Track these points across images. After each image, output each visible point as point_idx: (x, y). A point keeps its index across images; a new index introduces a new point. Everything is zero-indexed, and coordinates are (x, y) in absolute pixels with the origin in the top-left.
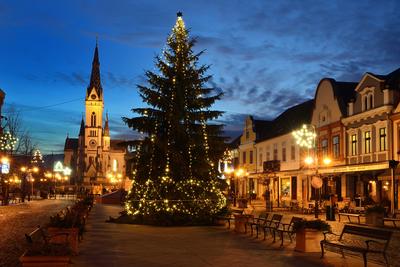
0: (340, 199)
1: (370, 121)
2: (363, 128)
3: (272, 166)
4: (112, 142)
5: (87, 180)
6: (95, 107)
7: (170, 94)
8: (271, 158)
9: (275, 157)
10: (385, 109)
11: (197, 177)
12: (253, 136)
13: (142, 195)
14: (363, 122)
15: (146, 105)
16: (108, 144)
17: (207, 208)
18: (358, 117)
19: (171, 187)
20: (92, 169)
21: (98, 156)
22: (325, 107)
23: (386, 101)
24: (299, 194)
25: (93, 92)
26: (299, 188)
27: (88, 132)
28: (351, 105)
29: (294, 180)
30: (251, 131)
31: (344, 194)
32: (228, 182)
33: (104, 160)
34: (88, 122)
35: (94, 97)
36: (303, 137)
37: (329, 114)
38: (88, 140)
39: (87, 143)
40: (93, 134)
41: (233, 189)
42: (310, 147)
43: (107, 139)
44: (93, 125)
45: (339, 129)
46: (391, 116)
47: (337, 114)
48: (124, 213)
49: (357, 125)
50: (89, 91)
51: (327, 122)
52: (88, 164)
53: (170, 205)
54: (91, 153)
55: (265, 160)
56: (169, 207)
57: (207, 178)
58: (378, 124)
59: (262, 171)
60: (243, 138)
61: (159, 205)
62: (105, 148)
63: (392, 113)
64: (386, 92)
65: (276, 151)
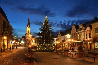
0: (76, 47)
1: (81, 32)
2: (80, 34)
3: (64, 41)
4: (32, 36)
5: (27, 44)
6: (28, 29)
7: (45, 29)
8: (64, 39)
9: (65, 39)
10: (84, 30)
11: (49, 43)
12: (60, 35)
13: (40, 47)
14: (80, 33)
15: (40, 31)
16: (31, 37)
17: (51, 49)
18: (79, 32)
19: (45, 45)
20: (28, 42)
21: (29, 39)
22: (74, 30)
23: (84, 29)
24: (69, 46)
25: (28, 26)
26: (69, 45)
27: (27, 34)
28: (78, 29)
29: (68, 44)
30: (60, 34)
31: (77, 46)
32: (56, 44)
33: (30, 40)
34: (27, 32)
35: (28, 27)
36: (68, 36)
37: (74, 31)
38: (27, 36)
39: (27, 37)
40: (28, 35)
41: (56, 45)
42: (69, 38)
43: (31, 36)
44: (28, 33)
45: (76, 34)
46: (85, 32)
47: (76, 31)
48: (37, 50)
49: (79, 33)
50: (27, 26)
51: (74, 32)
52: (27, 41)
53: (45, 48)
54: (28, 39)
55: (63, 40)
56: (45, 49)
57: (51, 44)
58: (83, 33)
59: (62, 42)
60: (58, 35)
61: (43, 49)
62: (31, 38)
63: (85, 31)
64: (84, 27)
65: (65, 38)
